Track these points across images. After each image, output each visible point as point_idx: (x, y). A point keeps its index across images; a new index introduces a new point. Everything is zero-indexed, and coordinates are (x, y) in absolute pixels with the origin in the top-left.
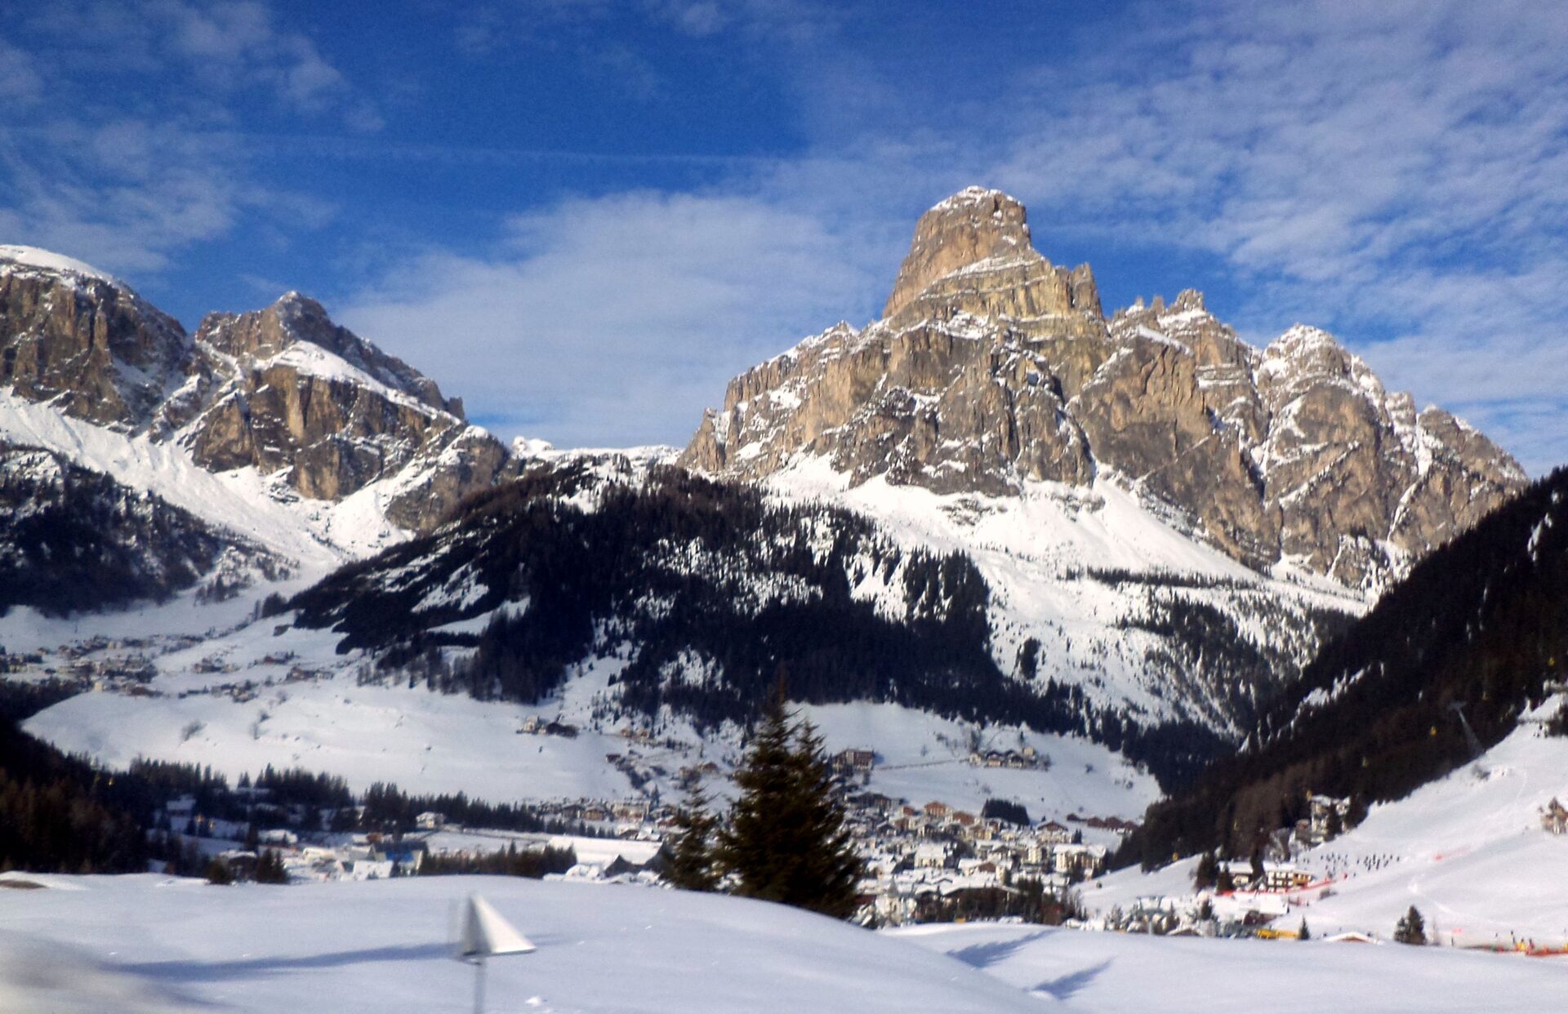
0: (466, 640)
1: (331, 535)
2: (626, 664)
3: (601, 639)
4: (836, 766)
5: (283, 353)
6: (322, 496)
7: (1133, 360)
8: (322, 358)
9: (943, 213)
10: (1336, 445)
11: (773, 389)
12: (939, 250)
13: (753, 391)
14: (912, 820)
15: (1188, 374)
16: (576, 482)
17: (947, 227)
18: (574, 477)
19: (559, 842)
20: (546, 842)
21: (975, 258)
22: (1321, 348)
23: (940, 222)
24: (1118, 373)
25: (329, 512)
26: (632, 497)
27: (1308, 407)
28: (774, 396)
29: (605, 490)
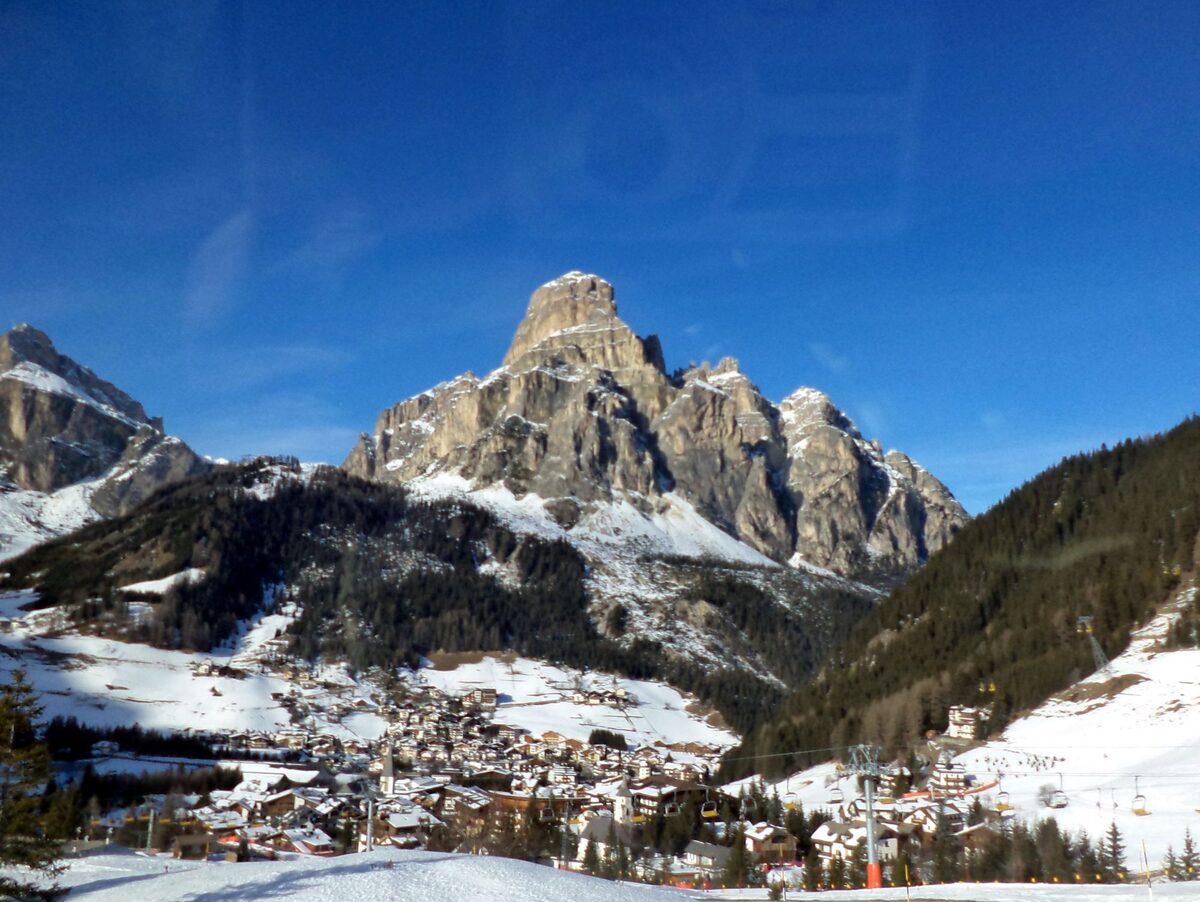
0: (152, 598)
1: (42, 519)
2: (290, 620)
3: (268, 600)
4: (466, 704)
5: (11, 372)
6: (38, 488)
7: (691, 403)
8: (46, 376)
9: (552, 289)
10: (833, 472)
11: (414, 419)
12: (548, 316)
13: (398, 420)
14: (532, 746)
15: (731, 415)
16: (255, 476)
17: (555, 299)
18: (252, 472)
19: (227, 765)
20: (213, 766)
21: (575, 322)
22: (821, 404)
23: (549, 296)
24: (681, 412)
25: (43, 500)
26: (302, 487)
27: (813, 444)
28: (415, 424)
29: (279, 482)
